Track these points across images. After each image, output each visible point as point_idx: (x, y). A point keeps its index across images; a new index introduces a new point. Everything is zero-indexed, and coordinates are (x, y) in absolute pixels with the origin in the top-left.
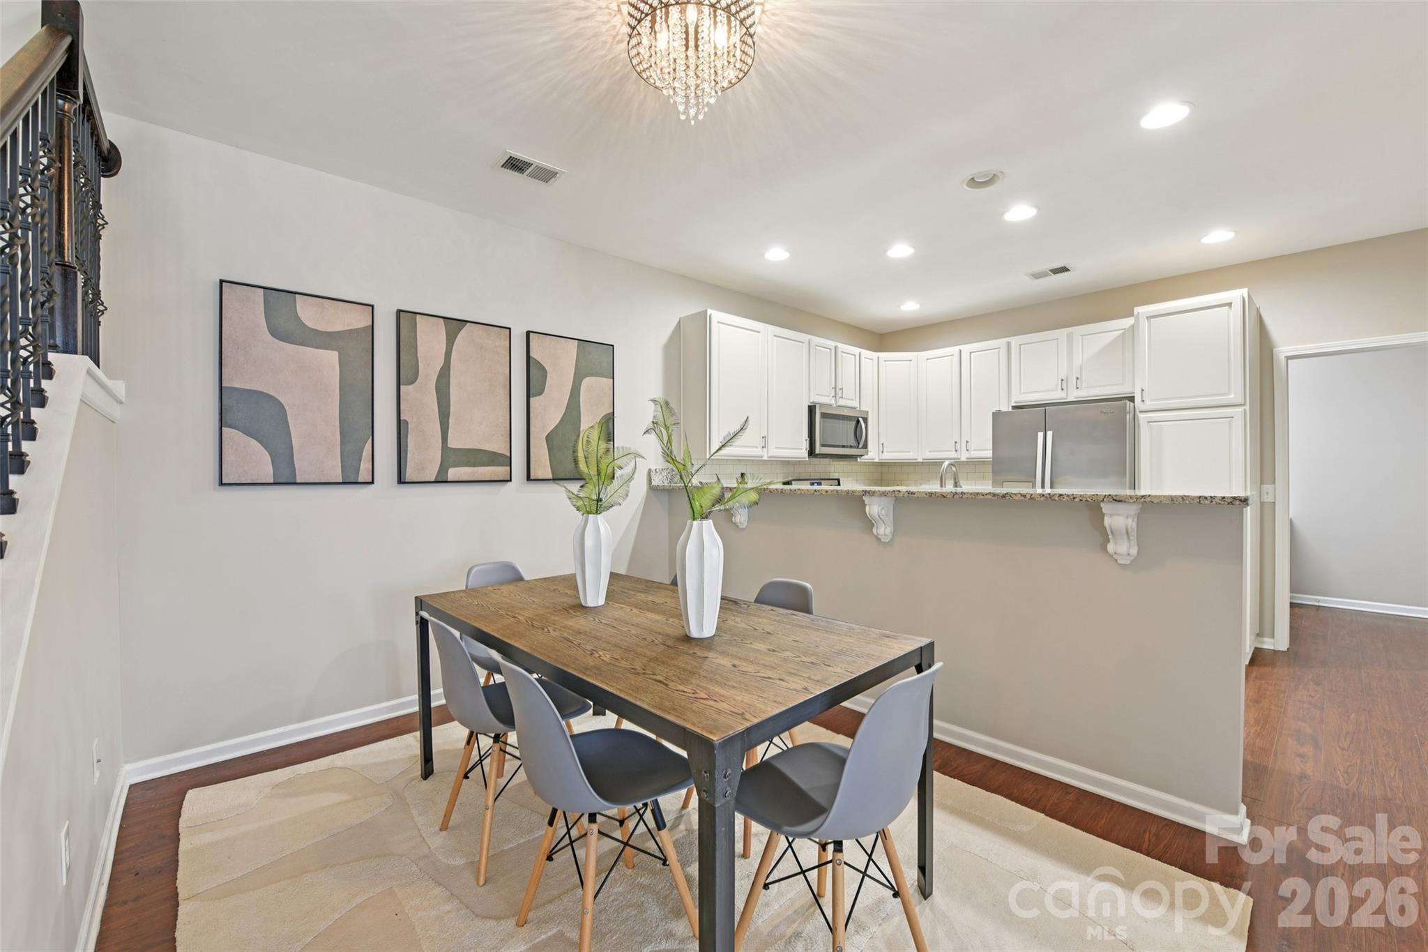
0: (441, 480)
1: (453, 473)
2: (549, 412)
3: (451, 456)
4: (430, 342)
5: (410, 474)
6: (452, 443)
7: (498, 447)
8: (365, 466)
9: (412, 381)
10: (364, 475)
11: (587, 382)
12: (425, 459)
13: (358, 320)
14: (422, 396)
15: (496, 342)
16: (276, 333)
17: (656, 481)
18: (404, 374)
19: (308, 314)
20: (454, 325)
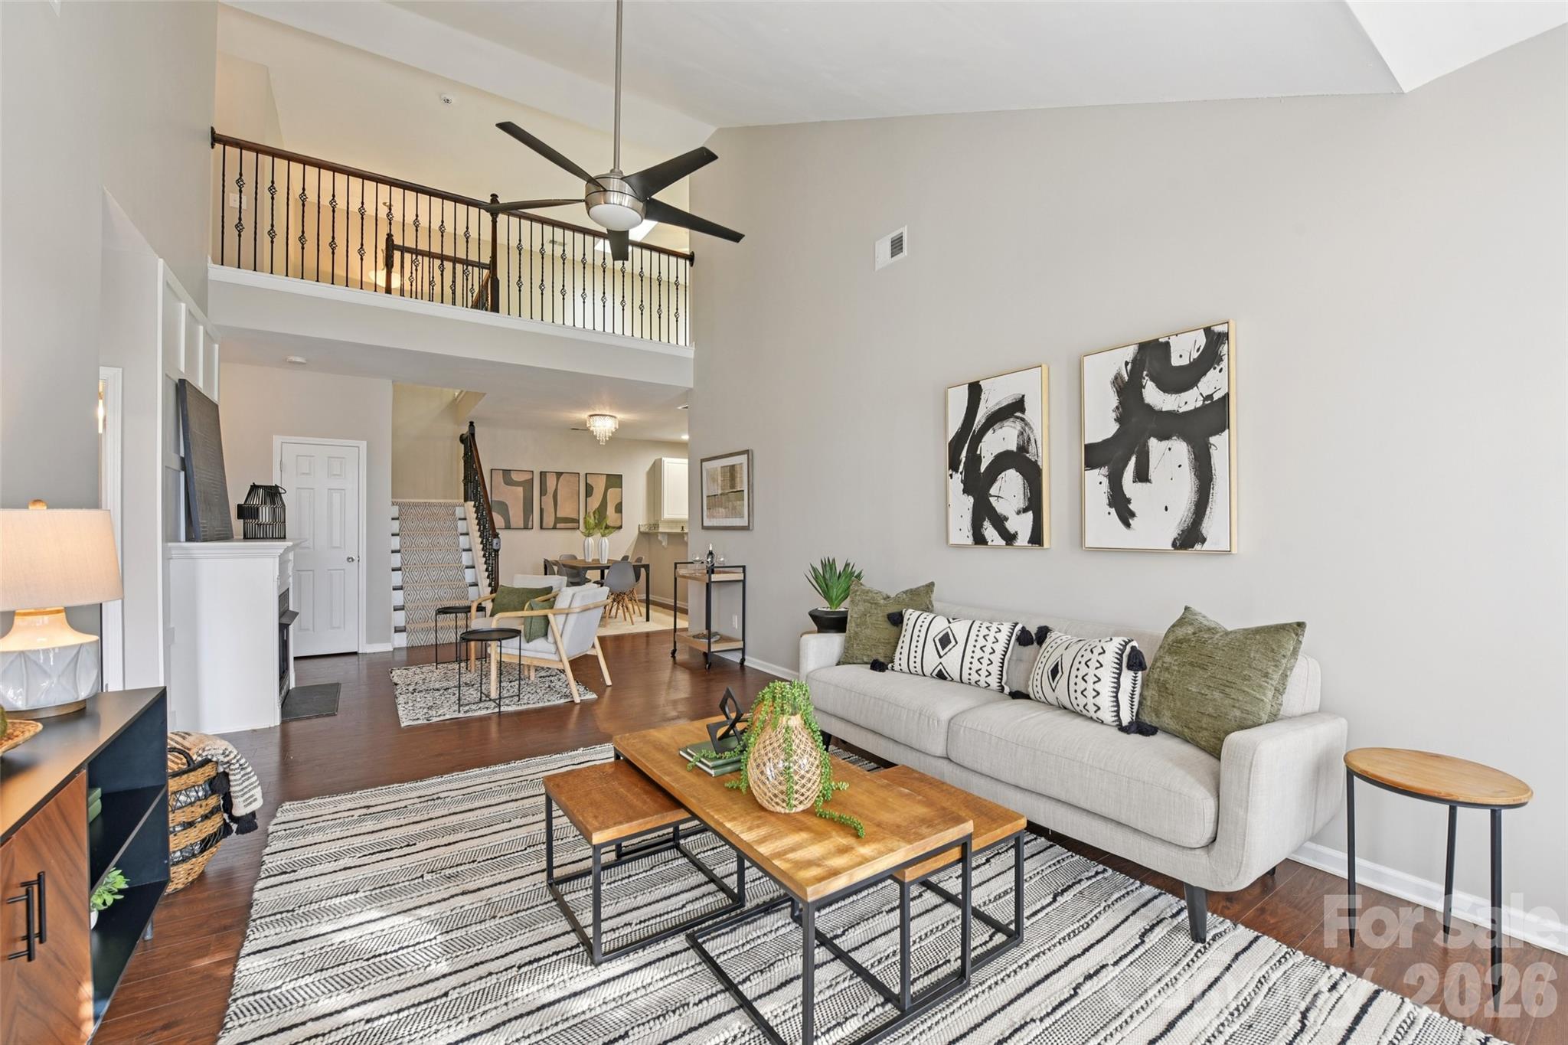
0: (554, 528)
1: (558, 526)
2: (595, 502)
3: (558, 520)
4: (551, 482)
5: (544, 526)
6: (558, 515)
7: (574, 516)
8: (530, 523)
9: (545, 495)
10: (530, 526)
11: (609, 491)
12: (549, 520)
13: (528, 476)
14: (548, 499)
15: (574, 479)
16: (507, 483)
17: (642, 529)
18: (543, 492)
19: (515, 477)
20: (559, 474)
